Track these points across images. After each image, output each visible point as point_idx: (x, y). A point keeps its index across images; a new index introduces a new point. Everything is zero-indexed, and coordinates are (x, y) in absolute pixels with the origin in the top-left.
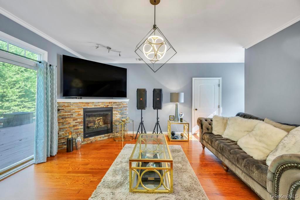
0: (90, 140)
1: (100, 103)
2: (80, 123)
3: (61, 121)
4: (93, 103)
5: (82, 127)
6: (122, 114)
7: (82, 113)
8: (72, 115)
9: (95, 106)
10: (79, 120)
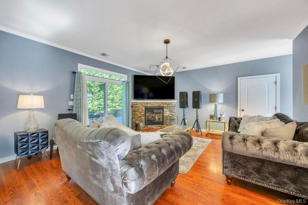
0: (149, 127)
1: (155, 103)
2: (143, 115)
3: (133, 113)
4: (150, 103)
5: (144, 118)
6: (171, 112)
7: (144, 109)
8: (139, 110)
9: (152, 105)
10: (142, 114)
